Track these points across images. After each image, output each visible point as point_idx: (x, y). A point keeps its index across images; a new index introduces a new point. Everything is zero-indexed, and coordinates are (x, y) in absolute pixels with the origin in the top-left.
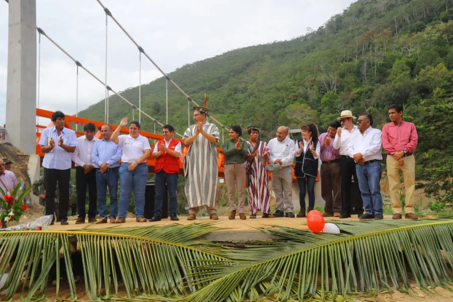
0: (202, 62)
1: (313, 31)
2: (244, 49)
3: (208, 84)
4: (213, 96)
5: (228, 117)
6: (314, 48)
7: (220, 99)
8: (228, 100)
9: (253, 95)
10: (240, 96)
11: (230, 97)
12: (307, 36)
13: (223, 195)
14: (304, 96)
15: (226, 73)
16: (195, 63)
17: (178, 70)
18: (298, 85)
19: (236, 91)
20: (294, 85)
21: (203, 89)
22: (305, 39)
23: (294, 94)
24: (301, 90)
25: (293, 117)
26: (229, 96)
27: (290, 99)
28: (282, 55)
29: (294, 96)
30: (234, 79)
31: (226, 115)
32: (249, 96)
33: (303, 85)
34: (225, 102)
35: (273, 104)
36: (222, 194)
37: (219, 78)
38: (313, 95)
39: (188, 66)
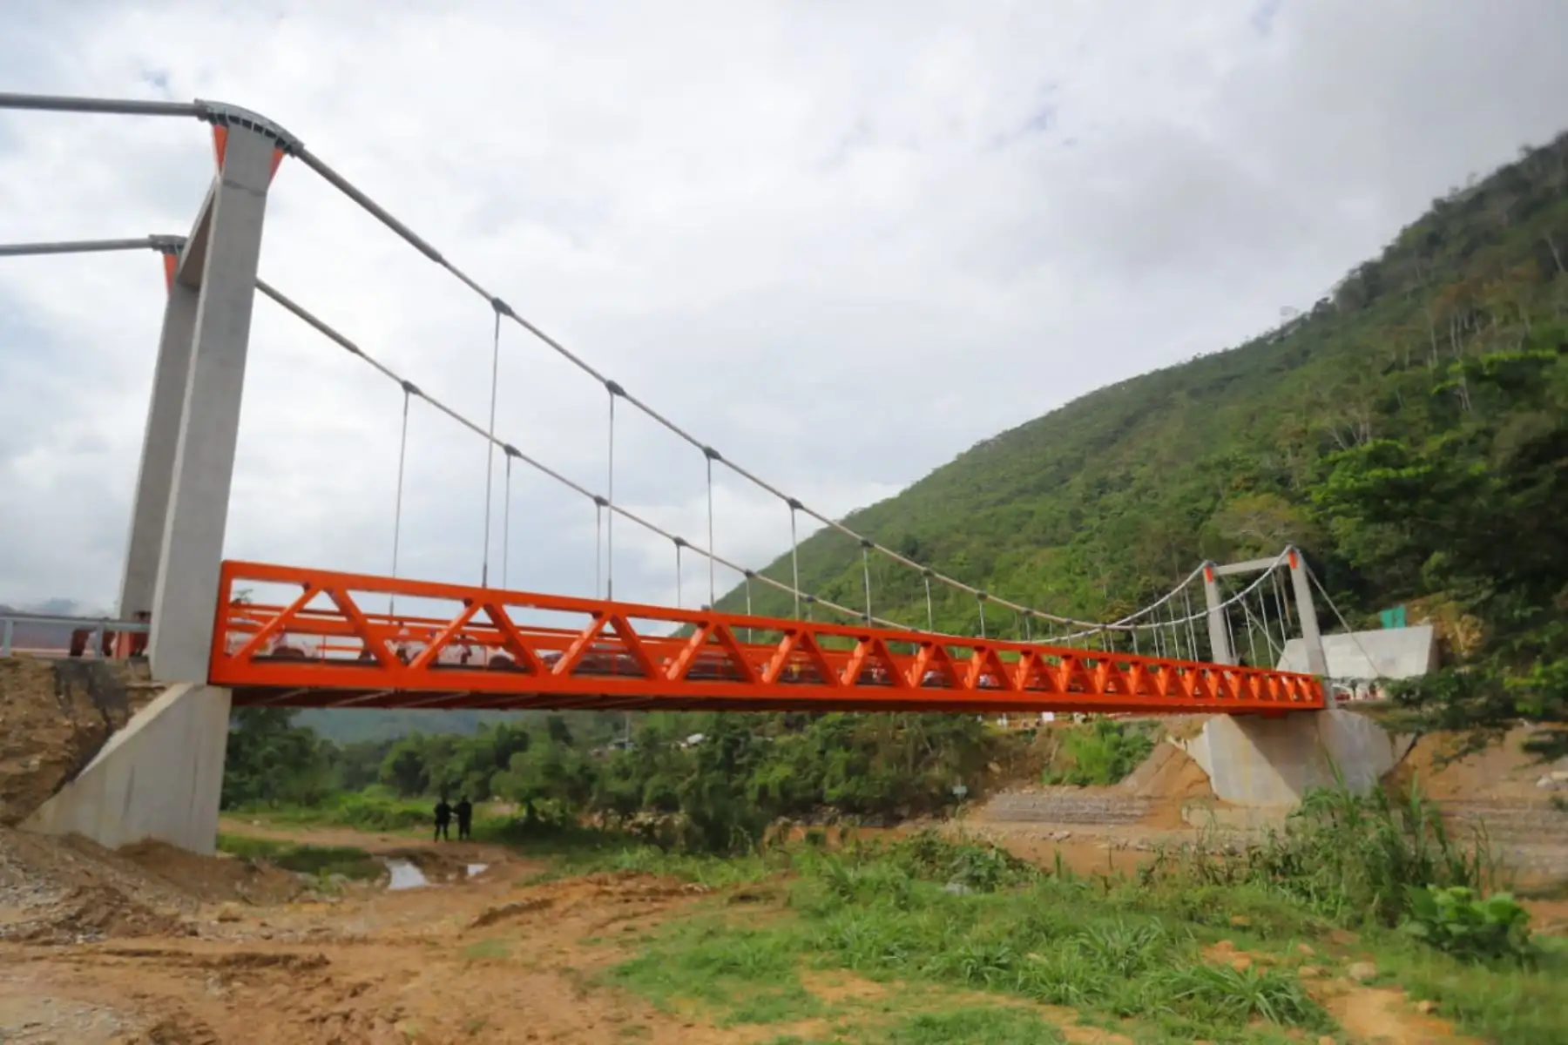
0: (1015, 431)
1: (1299, 314)
2: (1116, 388)
3: (1032, 480)
4: (1045, 506)
5: (1074, 551)
6: (1306, 353)
7: (1062, 512)
8: (1084, 511)
9: (1149, 492)
10: (1115, 498)
11: (1087, 504)
12: (1284, 329)
13: (1054, 753)
14: (1277, 477)
15: (1074, 450)
16: (999, 435)
17: (961, 457)
18: (1259, 451)
19: (1103, 486)
20: (1249, 451)
21: (1021, 492)
22: (1281, 336)
23: (1247, 475)
24: (1267, 462)
25: (1239, 533)
26: (1085, 500)
27: (1237, 487)
28: (1220, 385)
29: (1246, 480)
30: (1096, 460)
31: (1068, 548)
32: (1138, 495)
33: (1271, 448)
34: (1076, 516)
35: (1191, 506)
36: (1051, 749)
37: (1059, 463)
38: (1303, 468)
39: (984, 444)
